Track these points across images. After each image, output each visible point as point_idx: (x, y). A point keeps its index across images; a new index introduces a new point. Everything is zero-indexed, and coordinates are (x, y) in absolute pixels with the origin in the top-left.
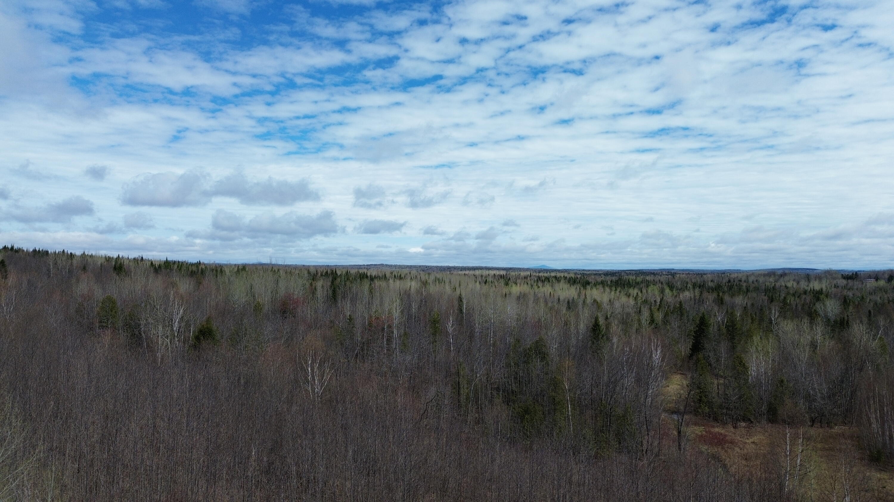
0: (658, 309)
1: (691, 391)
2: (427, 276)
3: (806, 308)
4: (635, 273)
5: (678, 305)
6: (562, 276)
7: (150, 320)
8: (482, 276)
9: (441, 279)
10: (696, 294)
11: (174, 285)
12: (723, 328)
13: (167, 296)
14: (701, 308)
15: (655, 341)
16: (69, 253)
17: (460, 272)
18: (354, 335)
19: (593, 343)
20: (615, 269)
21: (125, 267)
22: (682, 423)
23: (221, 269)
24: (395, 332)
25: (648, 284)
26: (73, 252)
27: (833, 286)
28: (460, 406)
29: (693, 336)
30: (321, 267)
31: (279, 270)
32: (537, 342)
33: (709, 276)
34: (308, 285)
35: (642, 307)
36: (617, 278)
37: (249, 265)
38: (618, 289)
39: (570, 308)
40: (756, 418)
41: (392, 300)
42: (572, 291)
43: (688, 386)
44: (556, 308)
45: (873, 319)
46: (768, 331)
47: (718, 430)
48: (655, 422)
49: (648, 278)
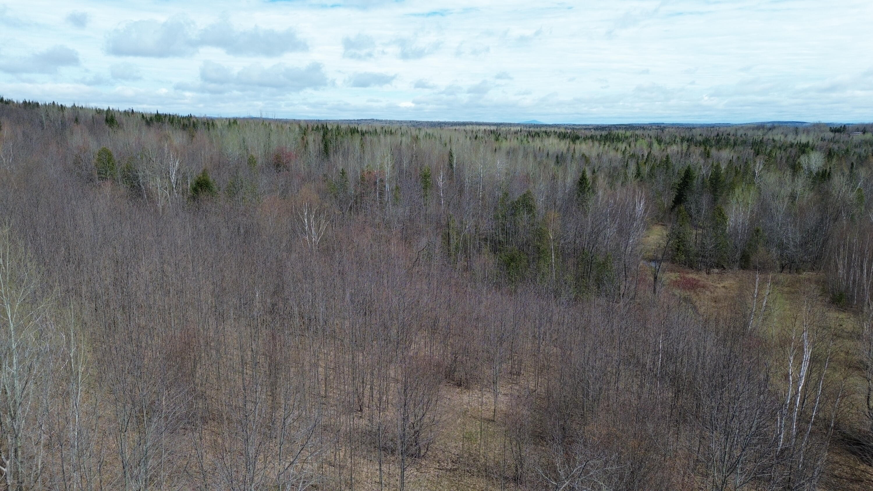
0: (645, 163)
1: (670, 240)
2: (417, 131)
3: (791, 160)
4: (625, 128)
5: (665, 159)
6: (553, 131)
7: (147, 172)
8: (472, 131)
9: (431, 133)
10: (684, 148)
11: (167, 137)
12: (707, 180)
13: (161, 148)
14: (687, 161)
15: (640, 193)
16: (60, 105)
17: (451, 128)
18: (347, 189)
19: (579, 196)
20: (605, 124)
21: (116, 119)
22: (658, 270)
23: (213, 123)
24: (387, 186)
25: (637, 138)
26: (63, 104)
27: (820, 139)
28: (449, 255)
29: (677, 189)
30: (311, 121)
31: (270, 124)
32: (525, 195)
33: (698, 129)
34: (299, 139)
35: (630, 160)
36: (607, 132)
37: (239, 119)
38: (607, 144)
39: (558, 163)
40: (729, 265)
41: (384, 154)
42: (562, 146)
43: (667, 236)
44: (545, 163)
45: (855, 171)
46: (751, 183)
47: (692, 276)
48: (633, 269)
49: (637, 132)
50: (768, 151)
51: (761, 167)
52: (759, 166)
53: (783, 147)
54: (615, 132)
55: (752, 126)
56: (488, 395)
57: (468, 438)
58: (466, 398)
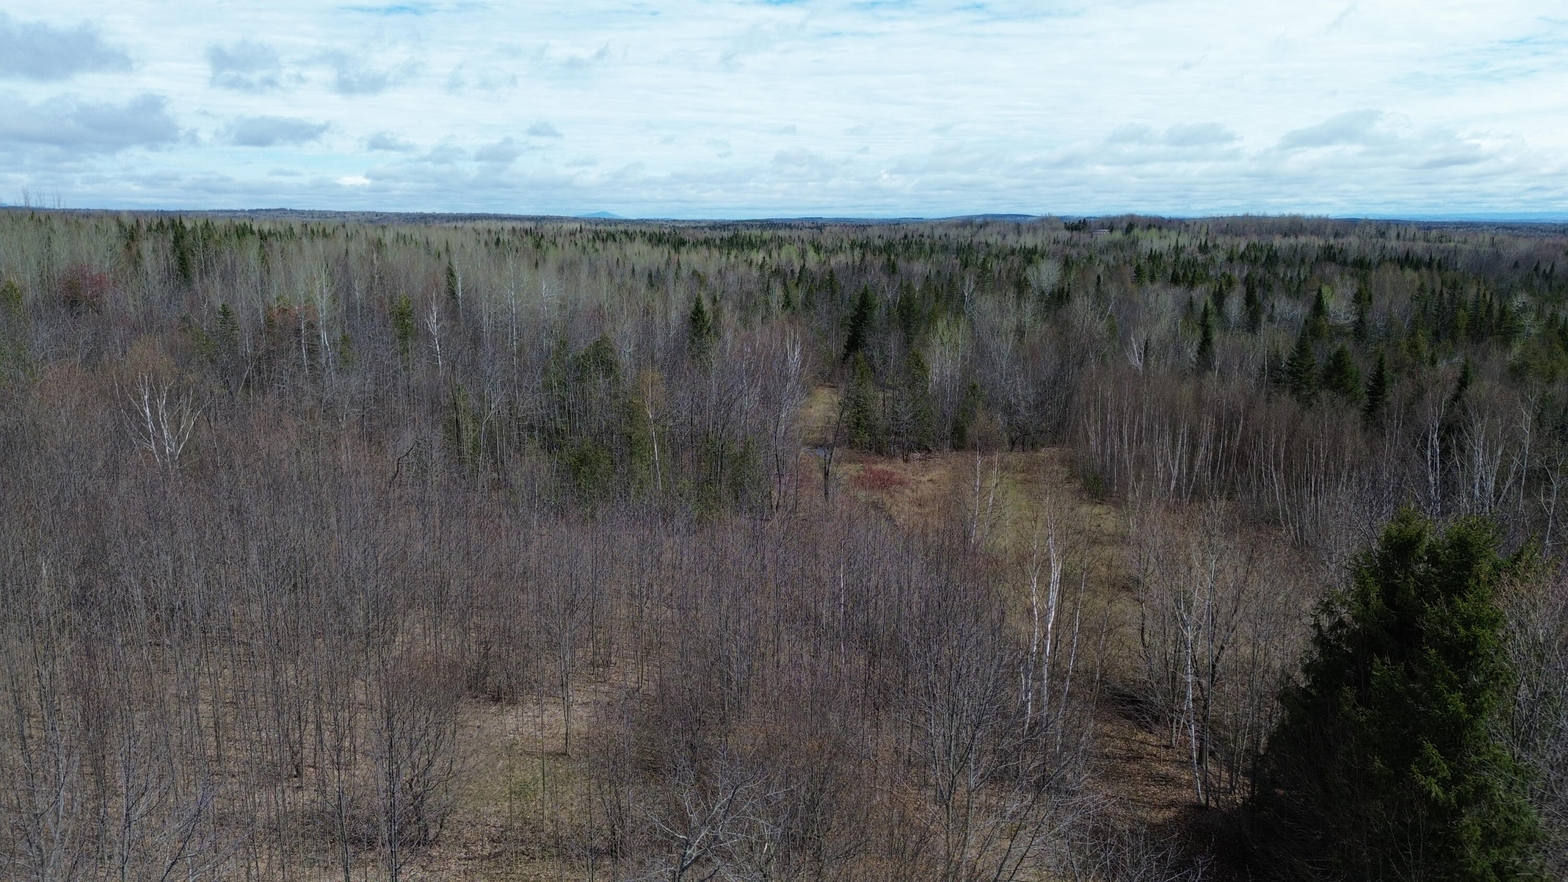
0: (797, 285)
1: (844, 410)
2: (379, 230)
3: (1013, 275)
4: (761, 226)
5: (827, 277)
6: (638, 231)
8: (489, 231)
9: (408, 235)
10: (856, 258)
12: (894, 310)
14: (863, 280)
15: (792, 334)
17: (447, 225)
18: (236, 344)
19: (693, 341)
20: (727, 218)
22: (830, 460)
24: (324, 335)
25: (781, 243)
27: (1052, 241)
28: (461, 461)
29: (850, 325)
30: (146, 213)
32: (597, 344)
33: (875, 228)
35: (772, 280)
36: (731, 234)
38: (733, 253)
39: (652, 285)
40: (936, 445)
41: (311, 274)
42: (656, 256)
43: (840, 404)
44: (628, 285)
45: (1103, 289)
46: (958, 312)
47: (882, 466)
48: (790, 462)
49: (781, 233)
50: (981, 260)
51: (973, 286)
52: (970, 286)
53: (1003, 255)
54: (744, 232)
55: (956, 221)
56: (552, 709)
57: (520, 792)
58: (510, 721)
